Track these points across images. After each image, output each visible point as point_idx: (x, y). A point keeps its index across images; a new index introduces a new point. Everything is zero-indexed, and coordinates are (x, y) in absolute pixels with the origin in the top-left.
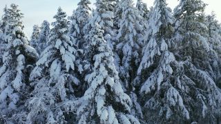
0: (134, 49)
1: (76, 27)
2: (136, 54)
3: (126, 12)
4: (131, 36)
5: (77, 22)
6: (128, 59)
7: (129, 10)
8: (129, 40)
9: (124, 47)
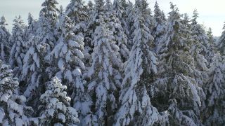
0: (109, 92)
1: (35, 57)
2: (113, 98)
3: (100, 42)
4: (106, 75)
5: (36, 51)
6: (102, 106)
7: (104, 40)
8: (103, 79)
9: (98, 88)
